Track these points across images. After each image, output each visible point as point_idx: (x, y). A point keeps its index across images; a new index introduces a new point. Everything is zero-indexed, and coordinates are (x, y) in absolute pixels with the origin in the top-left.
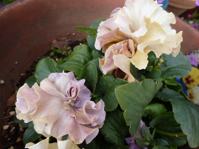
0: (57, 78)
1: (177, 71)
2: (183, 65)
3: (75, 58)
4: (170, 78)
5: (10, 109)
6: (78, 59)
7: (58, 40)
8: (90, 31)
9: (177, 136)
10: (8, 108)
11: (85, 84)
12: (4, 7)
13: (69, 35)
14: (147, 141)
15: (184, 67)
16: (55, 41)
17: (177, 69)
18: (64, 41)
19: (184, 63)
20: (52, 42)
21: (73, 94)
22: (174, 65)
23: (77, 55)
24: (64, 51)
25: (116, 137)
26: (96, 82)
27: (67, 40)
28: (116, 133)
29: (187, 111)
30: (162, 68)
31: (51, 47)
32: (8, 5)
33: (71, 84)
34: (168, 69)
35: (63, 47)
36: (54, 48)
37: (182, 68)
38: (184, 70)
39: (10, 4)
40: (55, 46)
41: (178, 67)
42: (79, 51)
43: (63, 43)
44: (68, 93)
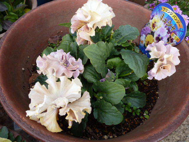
0: (55, 55)
1: (128, 37)
2: (133, 33)
3: (63, 44)
4: (124, 42)
5: (31, 85)
6: (65, 43)
7: (52, 38)
8: (68, 25)
9: (130, 73)
10: (30, 84)
11: (70, 54)
12: (14, 23)
13: (59, 32)
14: (113, 79)
15: (133, 34)
16: (50, 39)
17: (129, 36)
18: (56, 37)
19: (133, 32)
20: (48, 40)
21: (64, 59)
22: (127, 34)
23: (65, 42)
24: (57, 44)
25: (93, 78)
26: (76, 52)
27: (58, 37)
28: (92, 76)
29: (132, 56)
30: (120, 38)
31: (48, 43)
32: (16, 21)
33: (62, 54)
34: (123, 38)
35: (56, 42)
36: (50, 44)
37: (132, 35)
38: (133, 36)
39: (17, 20)
40: (51, 43)
41: (129, 35)
42: (65, 39)
43: (56, 39)
44: (62, 59)
